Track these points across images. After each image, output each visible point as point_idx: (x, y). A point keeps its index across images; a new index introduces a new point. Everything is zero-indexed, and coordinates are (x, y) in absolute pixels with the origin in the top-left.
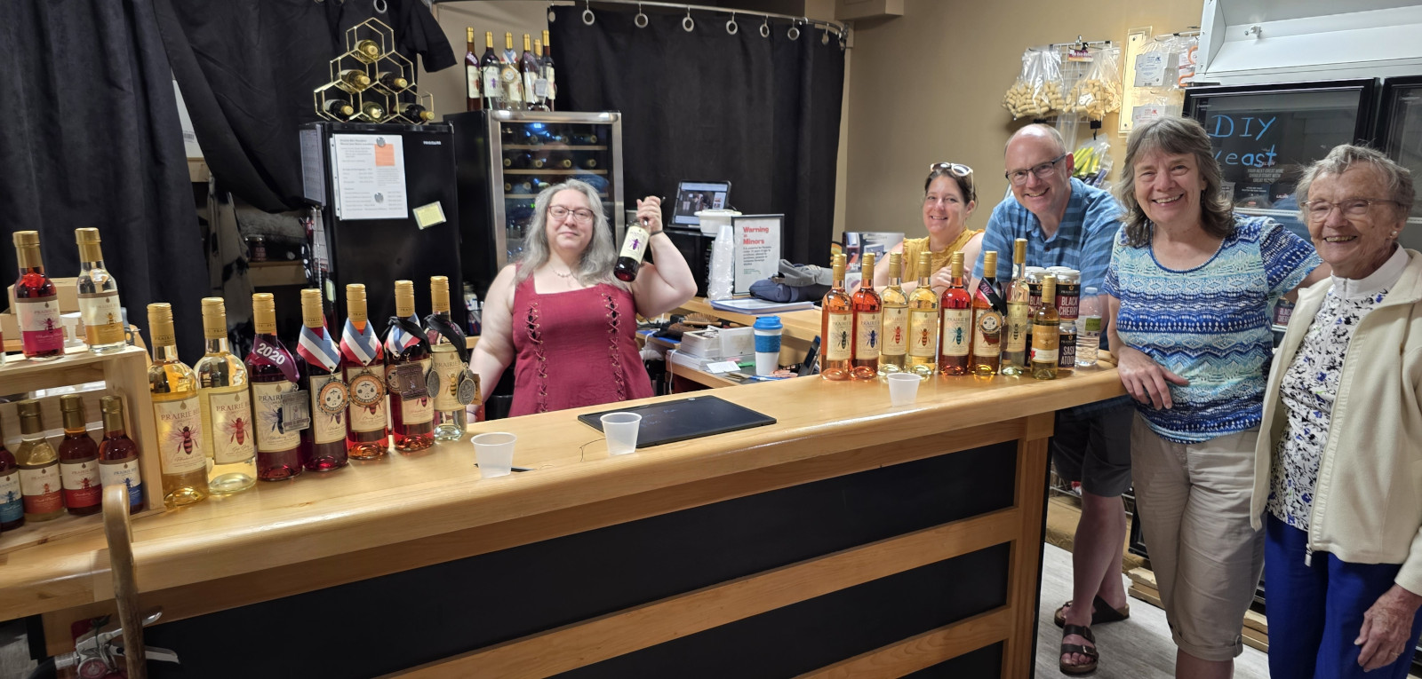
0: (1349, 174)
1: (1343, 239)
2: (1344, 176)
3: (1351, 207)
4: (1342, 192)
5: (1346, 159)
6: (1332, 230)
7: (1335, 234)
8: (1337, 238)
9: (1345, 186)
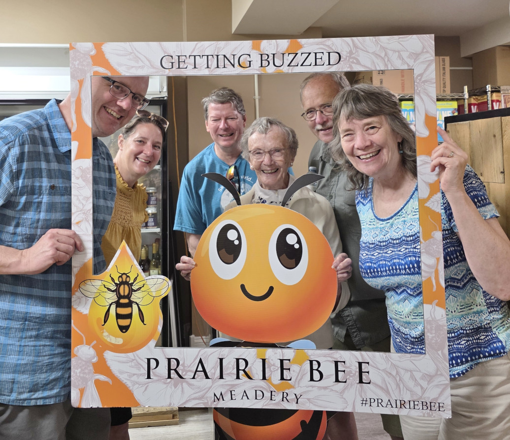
0: (270, 134)
1: (273, 171)
2: (268, 136)
3: (274, 153)
4: (270, 144)
5: (267, 126)
6: (267, 167)
7: (269, 169)
8: (270, 171)
9: (270, 142)
